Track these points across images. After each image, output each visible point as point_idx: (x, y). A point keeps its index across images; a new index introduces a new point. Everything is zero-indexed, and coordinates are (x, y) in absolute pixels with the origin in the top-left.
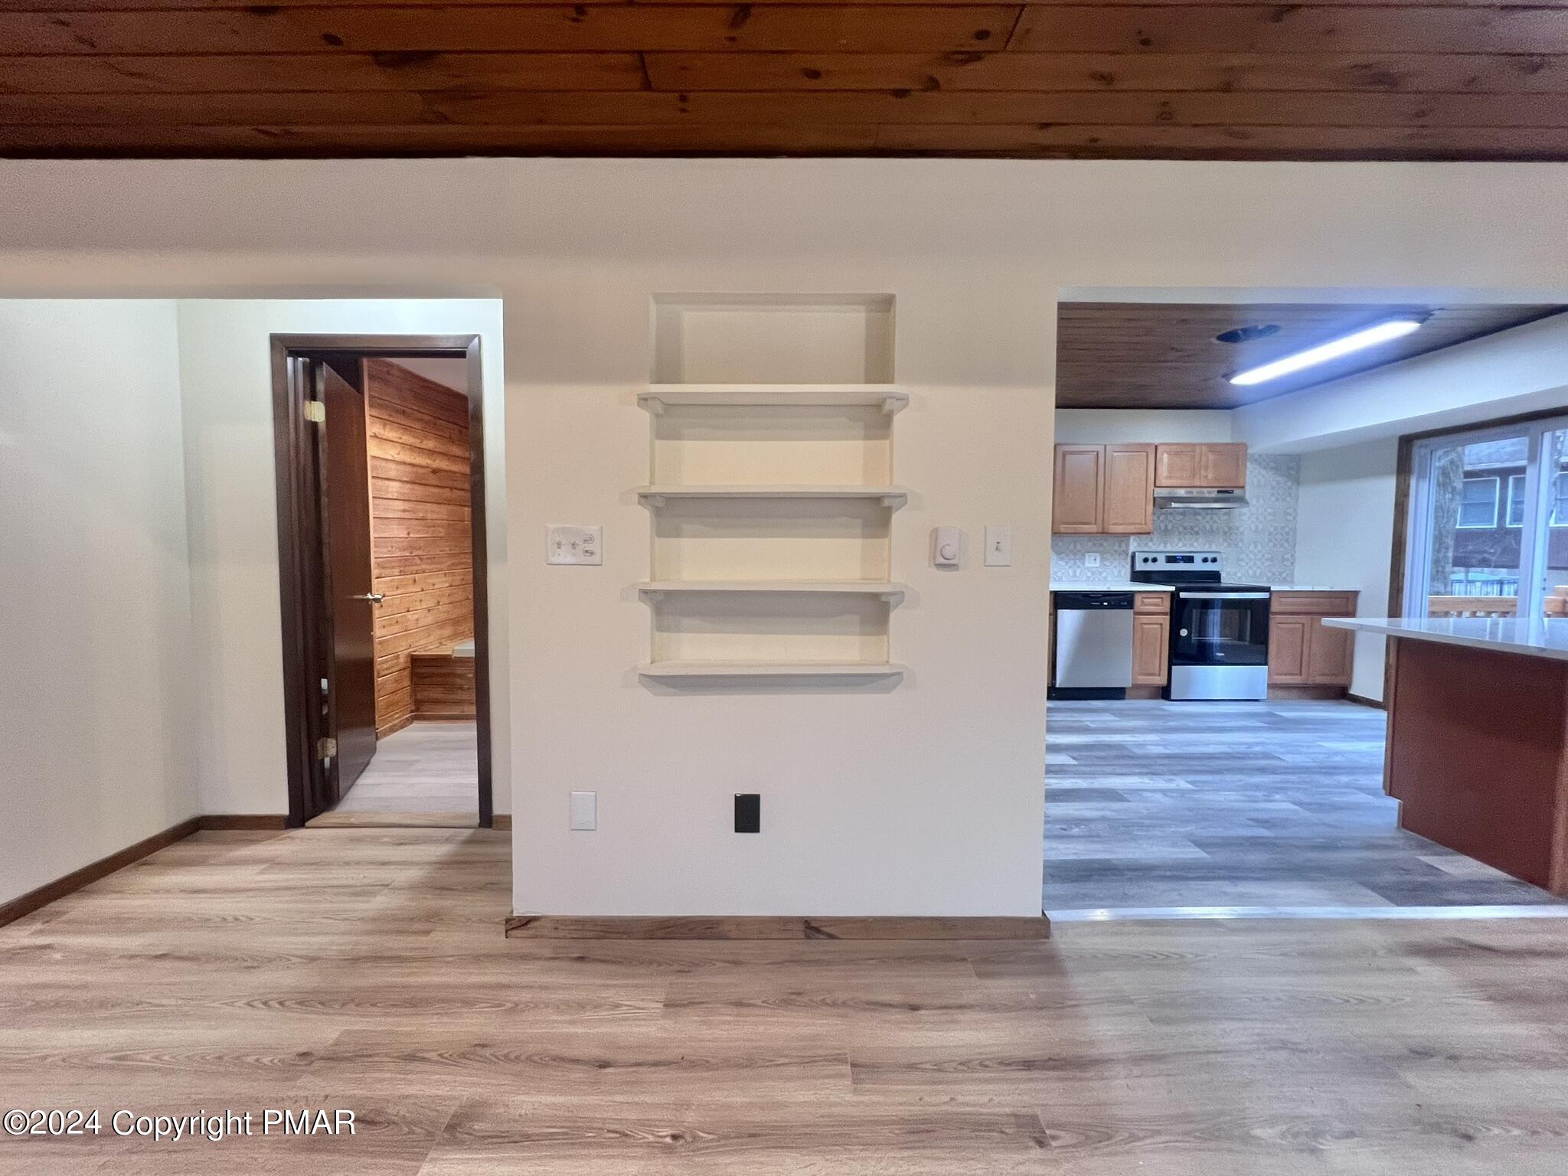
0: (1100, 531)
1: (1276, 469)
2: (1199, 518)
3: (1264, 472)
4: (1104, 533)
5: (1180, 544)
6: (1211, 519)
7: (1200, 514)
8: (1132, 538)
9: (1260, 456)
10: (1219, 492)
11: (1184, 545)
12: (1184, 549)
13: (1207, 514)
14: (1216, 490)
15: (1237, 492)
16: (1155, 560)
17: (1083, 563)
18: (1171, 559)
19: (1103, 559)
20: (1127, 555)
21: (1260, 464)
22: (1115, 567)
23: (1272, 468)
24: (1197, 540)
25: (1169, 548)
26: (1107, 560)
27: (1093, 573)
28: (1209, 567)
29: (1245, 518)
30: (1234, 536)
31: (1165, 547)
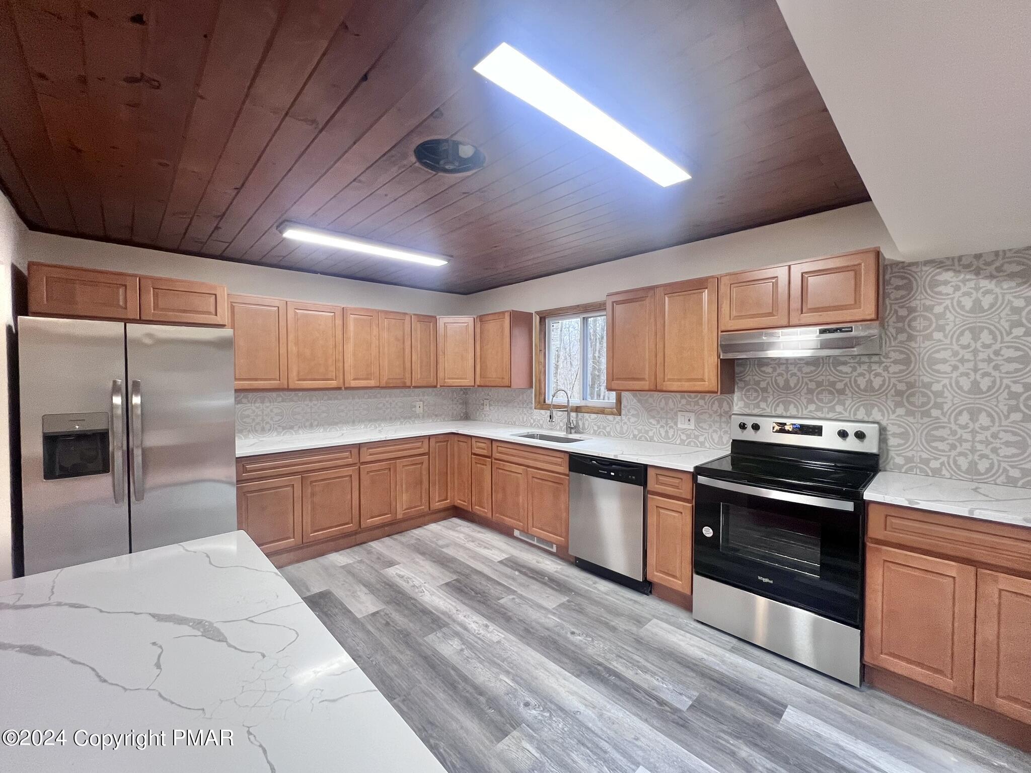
16: (756, 428)
19: (698, 421)
22: (715, 431)
27: (688, 436)
30: (918, 400)
31: (786, 410)
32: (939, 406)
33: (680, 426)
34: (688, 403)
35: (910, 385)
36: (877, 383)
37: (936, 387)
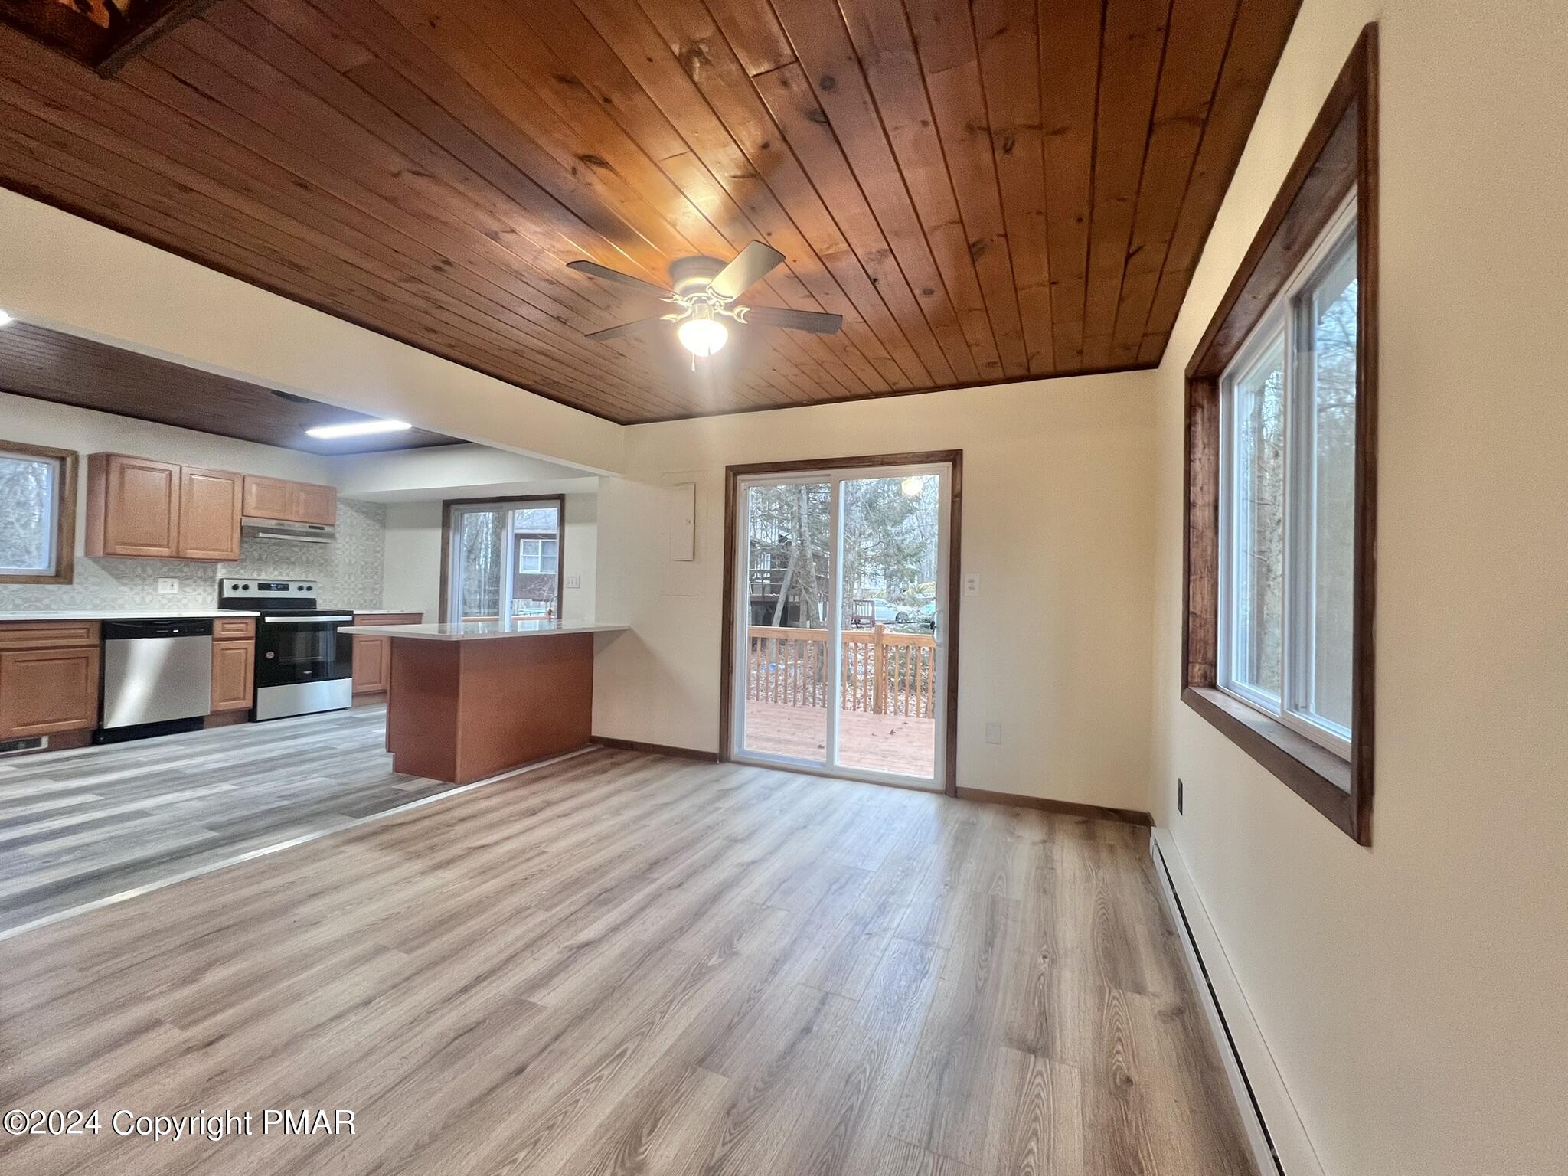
0: (175, 554)
1: (366, 514)
2: (296, 549)
3: (355, 514)
4: (179, 557)
5: (276, 573)
6: (308, 551)
7: (296, 546)
8: (220, 565)
9: (352, 500)
10: (310, 527)
11: (280, 574)
12: (280, 578)
13: (303, 547)
14: (308, 525)
15: (328, 529)
16: (246, 587)
17: (155, 589)
18: (263, 587)
19: (182, 586)
20: (214, 581)
21: (352, 507)
22: (200, 594)
23: (363, 513)
24: (293, 570)
25: (263, 576)
26: (188, 586)
27: (170, 601)
28: (305, 594)
29: (339, 552)
30: (329, 568)
31: (259, 575)
32: (337, 572)
33: (161, 591)
34: (170, 570)
35: (326, 561)
36: (311, 558)
37: (336, 562)
